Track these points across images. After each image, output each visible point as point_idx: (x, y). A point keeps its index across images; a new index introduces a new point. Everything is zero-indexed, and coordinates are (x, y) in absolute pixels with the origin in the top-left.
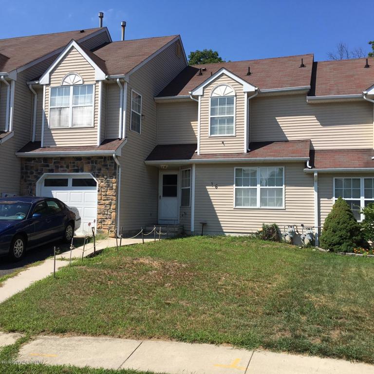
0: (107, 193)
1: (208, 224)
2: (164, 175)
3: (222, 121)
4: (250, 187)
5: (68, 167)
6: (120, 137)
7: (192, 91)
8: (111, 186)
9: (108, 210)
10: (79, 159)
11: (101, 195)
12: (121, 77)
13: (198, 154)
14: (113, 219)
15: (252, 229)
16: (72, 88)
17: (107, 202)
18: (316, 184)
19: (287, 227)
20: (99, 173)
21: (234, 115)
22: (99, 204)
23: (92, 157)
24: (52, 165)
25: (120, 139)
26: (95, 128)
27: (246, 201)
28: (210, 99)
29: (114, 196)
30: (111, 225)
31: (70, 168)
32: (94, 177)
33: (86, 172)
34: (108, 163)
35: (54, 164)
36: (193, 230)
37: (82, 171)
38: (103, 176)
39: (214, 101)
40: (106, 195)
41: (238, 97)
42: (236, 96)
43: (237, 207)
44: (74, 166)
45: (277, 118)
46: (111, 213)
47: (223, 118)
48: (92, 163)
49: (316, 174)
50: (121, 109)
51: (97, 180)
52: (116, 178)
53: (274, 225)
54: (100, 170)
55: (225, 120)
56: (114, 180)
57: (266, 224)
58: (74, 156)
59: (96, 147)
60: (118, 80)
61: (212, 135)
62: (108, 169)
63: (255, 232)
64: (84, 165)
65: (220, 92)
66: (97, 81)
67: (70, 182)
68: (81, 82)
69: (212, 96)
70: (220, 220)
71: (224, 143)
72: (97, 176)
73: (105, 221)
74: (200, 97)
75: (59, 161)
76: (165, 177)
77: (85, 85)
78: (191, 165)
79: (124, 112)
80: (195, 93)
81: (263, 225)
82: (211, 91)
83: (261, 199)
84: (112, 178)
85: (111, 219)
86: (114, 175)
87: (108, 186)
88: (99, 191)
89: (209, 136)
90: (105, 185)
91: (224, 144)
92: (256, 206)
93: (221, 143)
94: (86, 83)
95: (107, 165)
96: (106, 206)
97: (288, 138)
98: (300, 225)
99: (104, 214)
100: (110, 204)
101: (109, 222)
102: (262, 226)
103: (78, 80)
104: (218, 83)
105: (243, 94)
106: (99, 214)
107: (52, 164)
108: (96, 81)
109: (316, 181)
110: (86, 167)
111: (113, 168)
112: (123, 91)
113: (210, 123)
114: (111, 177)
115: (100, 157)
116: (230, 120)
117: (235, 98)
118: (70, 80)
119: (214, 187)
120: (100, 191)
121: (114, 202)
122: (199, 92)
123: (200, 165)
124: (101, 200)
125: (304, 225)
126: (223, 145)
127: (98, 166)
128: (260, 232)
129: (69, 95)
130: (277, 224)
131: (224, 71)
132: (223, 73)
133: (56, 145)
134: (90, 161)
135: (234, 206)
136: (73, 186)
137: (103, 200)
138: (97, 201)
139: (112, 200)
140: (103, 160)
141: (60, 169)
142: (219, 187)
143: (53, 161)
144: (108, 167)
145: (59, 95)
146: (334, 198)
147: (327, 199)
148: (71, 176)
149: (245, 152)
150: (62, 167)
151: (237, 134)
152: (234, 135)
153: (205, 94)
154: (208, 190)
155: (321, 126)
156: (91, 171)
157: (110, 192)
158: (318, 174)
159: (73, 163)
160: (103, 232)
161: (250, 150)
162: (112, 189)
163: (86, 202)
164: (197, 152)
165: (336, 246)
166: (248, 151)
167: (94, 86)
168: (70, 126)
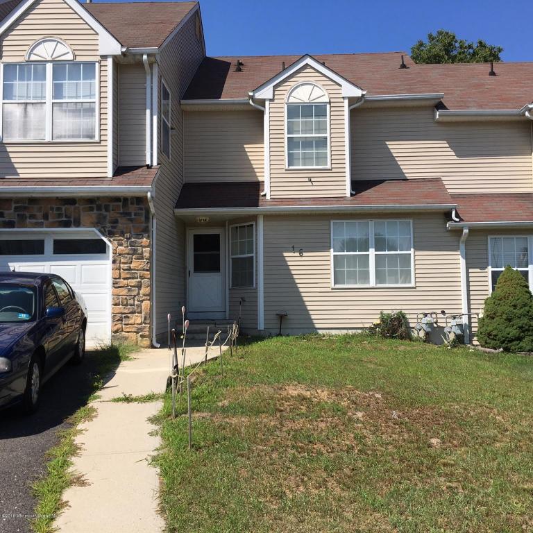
0: (132, 266)
1: (289, 317)
2: (195, 236)
3: (307, 143)
4: (357, 253)
5: (46, 217)
6: (148, 162)
7: (254, 91)
8: (140, 252)
9: (135, 296)
10: (70, 201)
11: (120, 270)
12: (150, 52)
13: (268, 197)
14: (146, 314)
15: (363, 321)
16: (49, 67)
17: (133, 282)
18: (462, 246)
19: (422, 316)
20: (114, 227)
21: (328, 135)
22: (115, 285)
23: (98, 198)
24: (10, 214)
25: (149, 167)
26: (103, 143)
27: (352, 277)
28: (286, 106)
29: (147, 270)
30: (141, 324)
31: (50, 220)
32: (104, 235)
33: (84, 226)
34: (132, 209)
35: (15, 211)
36: (261, 326)
37: (78, 224)
38: (122, 234)
39: (293, 111)
40: (130, 269)
41: (332, 105)
42: (330, 103)
43: (337, 286)
44: (60, 215)
45: (387, 143)
46: (142, 301)
47: (308, 139)
48: (99, 208)
49: (466, 231)
50: (148, 112)
51: (110, 241)
52: (148, 237)
53: (401, 313)
54: (116, 222)
55: (312, 142)
56: (145, 241)
57: (385, 312)
58: (58, 195)
59: (106, 179)
60: (145, 57)
61: (291, 168)
62: (131, 220)
63: (368, 325)
64: (82, 214)
65: (303, 95)
66: (104, 57)
67: (49, 247)
68: (70, 57)
69: (290, 101)
70: (309, 308)
71: (312, 180)
72: (110, 234)
73: (128, 317)
74: (267, 103)
75: (26, 205)
76: (197, 238)
77: (79, 64)
78: (254, 218)
79: (155, 118)
80: (259, 95)
81: (382, 313)
82: (287, 94)
83: (377, 273)
84: (142, 238)
85: (140, 313)
86: (146, 231)
87: (134, 252)
88: (114, 262)
89: (287, 168)
90: (127, 251)
91: (312, 182)
92: (368, 282)
93: (307, 180)
94: (78, 59)
95: (129, 214)
96: (129, 290)
97: (407, 175)
98: (439, 311)
99: (127, 305)
100: (139, 286)
101: (137, 319)
102: (380, 316)
103: (63, 52)
104: (299, 79)
105: (342, 100)
106: (115, 305)
107: (12, 211)
108: (102, 56)
109: (463, 242)
110: (85, 218)
111: (143, 219)
112: (152, 78)
113: (286, 147)
114: (139, 236)
115: (117, 199)
116: (322, 143)
117: (328, 106)
118: (45, 51)
119: (297, 254)
120: (118, 262)
121: (146, 281)
122: (265, 93)
123: (271, 217)
124: (119, 278)
125: (446, 311)
126: (310, 184)
127: (110, 215)
128: (377, 326)
129: (44, 78)
130: (403, 311)
131: (309, 61)
132: (307, 65)
133: (18, 174)
134: (94, 206)
135: (332, 285)
136: (54, 253)
137: (124, 279)
138: (109, 282)
139: (142, 278)
140: (121, 204)
141: (28, 220)
142: (305, 254)
143: (13, 206)
144: (133, 216)
145: (21, 79)
146: (490, 267)
147: (478, 270)
148: (51, 234)
149: (348, 195)
150: (32, 216)
151: (333, 166)
152: (328, 166)
153: (276, 97)
154: (287, 259)
155: (455, 157)
156: (94, 225)
157: (137, 264)
158: (470, 231)
159: (58, 209)
160: (126, 338)
161: (354, 193)
162: (142, 258)
163: (85, 283)
164: (265, 195)
165: (514, 343)
166: (352, 195)
167: (97, 65)
168: (48, 138)
